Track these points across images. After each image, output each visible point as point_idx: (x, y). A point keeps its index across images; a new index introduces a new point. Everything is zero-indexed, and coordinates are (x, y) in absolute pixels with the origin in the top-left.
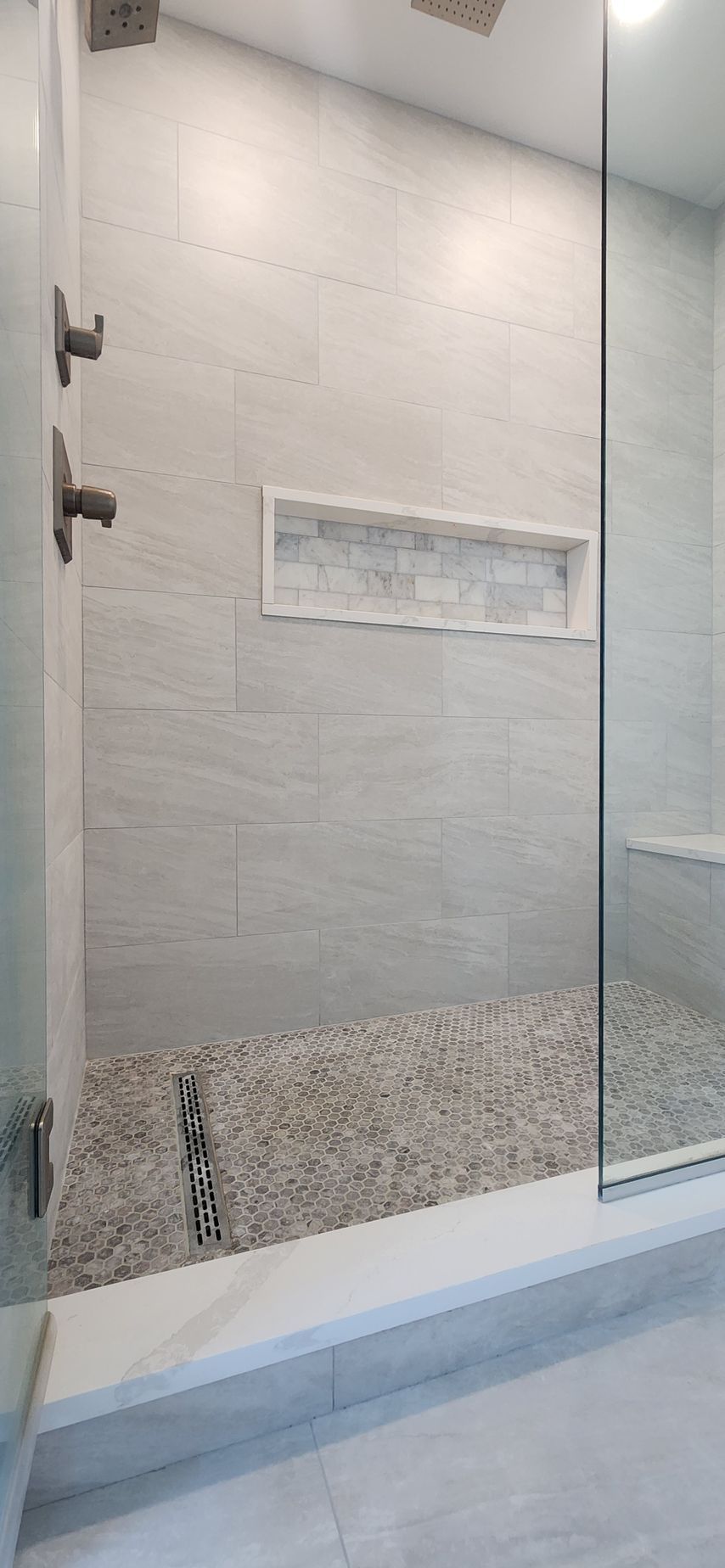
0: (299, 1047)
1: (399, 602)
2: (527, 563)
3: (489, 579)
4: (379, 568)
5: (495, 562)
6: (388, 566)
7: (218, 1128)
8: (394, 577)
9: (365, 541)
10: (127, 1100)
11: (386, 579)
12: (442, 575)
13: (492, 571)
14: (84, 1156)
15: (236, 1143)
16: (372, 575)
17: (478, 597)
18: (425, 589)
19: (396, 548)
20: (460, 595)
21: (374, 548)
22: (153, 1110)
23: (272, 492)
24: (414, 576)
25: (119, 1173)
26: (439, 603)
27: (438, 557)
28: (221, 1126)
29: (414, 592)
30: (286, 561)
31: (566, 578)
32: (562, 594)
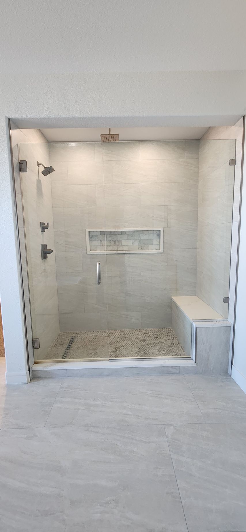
0: (94, 334)
1: (118, 246)
2: (149, 234)
3: (139, 239)
4: (114, 239)
5: (141, 235)
6: (115, 239)
7: (73, 345)
8: (117, 241)
9: (110, 234)
10: (63, 339)
11: (115, 242)
12: (128, 239)
13: (140, 237)
14: (53, 346)
15: (74, 348)
16: (112, 241)
17: (137, 243)
18: (124, 243)
19: (117, 235)
20: (132, 243)
21: (112, 235)
22: (66, 341)
23: (88, 230)
24: (121, 240)
25: (57, 349)
26: (127, 245)
27: (127, 235)
28: (74, 345)
29: (121, 244)
30: (93, 240)
31: (159, 236)
32: (158, 240)
